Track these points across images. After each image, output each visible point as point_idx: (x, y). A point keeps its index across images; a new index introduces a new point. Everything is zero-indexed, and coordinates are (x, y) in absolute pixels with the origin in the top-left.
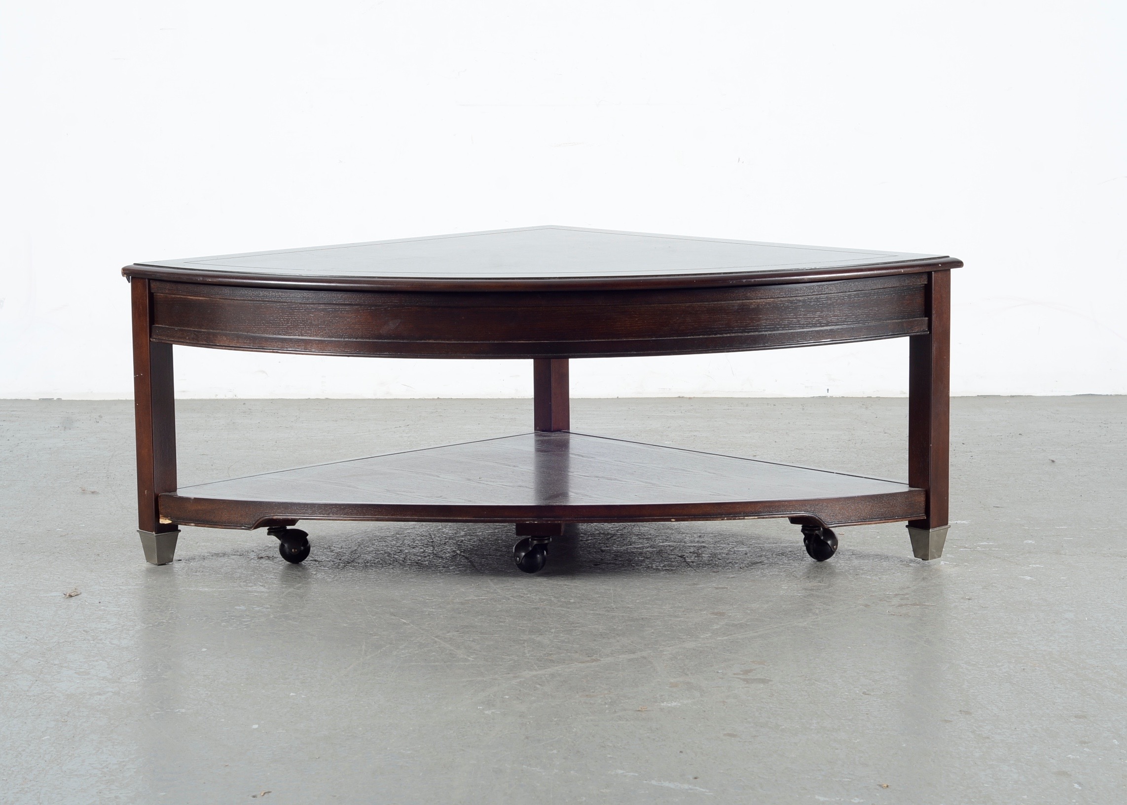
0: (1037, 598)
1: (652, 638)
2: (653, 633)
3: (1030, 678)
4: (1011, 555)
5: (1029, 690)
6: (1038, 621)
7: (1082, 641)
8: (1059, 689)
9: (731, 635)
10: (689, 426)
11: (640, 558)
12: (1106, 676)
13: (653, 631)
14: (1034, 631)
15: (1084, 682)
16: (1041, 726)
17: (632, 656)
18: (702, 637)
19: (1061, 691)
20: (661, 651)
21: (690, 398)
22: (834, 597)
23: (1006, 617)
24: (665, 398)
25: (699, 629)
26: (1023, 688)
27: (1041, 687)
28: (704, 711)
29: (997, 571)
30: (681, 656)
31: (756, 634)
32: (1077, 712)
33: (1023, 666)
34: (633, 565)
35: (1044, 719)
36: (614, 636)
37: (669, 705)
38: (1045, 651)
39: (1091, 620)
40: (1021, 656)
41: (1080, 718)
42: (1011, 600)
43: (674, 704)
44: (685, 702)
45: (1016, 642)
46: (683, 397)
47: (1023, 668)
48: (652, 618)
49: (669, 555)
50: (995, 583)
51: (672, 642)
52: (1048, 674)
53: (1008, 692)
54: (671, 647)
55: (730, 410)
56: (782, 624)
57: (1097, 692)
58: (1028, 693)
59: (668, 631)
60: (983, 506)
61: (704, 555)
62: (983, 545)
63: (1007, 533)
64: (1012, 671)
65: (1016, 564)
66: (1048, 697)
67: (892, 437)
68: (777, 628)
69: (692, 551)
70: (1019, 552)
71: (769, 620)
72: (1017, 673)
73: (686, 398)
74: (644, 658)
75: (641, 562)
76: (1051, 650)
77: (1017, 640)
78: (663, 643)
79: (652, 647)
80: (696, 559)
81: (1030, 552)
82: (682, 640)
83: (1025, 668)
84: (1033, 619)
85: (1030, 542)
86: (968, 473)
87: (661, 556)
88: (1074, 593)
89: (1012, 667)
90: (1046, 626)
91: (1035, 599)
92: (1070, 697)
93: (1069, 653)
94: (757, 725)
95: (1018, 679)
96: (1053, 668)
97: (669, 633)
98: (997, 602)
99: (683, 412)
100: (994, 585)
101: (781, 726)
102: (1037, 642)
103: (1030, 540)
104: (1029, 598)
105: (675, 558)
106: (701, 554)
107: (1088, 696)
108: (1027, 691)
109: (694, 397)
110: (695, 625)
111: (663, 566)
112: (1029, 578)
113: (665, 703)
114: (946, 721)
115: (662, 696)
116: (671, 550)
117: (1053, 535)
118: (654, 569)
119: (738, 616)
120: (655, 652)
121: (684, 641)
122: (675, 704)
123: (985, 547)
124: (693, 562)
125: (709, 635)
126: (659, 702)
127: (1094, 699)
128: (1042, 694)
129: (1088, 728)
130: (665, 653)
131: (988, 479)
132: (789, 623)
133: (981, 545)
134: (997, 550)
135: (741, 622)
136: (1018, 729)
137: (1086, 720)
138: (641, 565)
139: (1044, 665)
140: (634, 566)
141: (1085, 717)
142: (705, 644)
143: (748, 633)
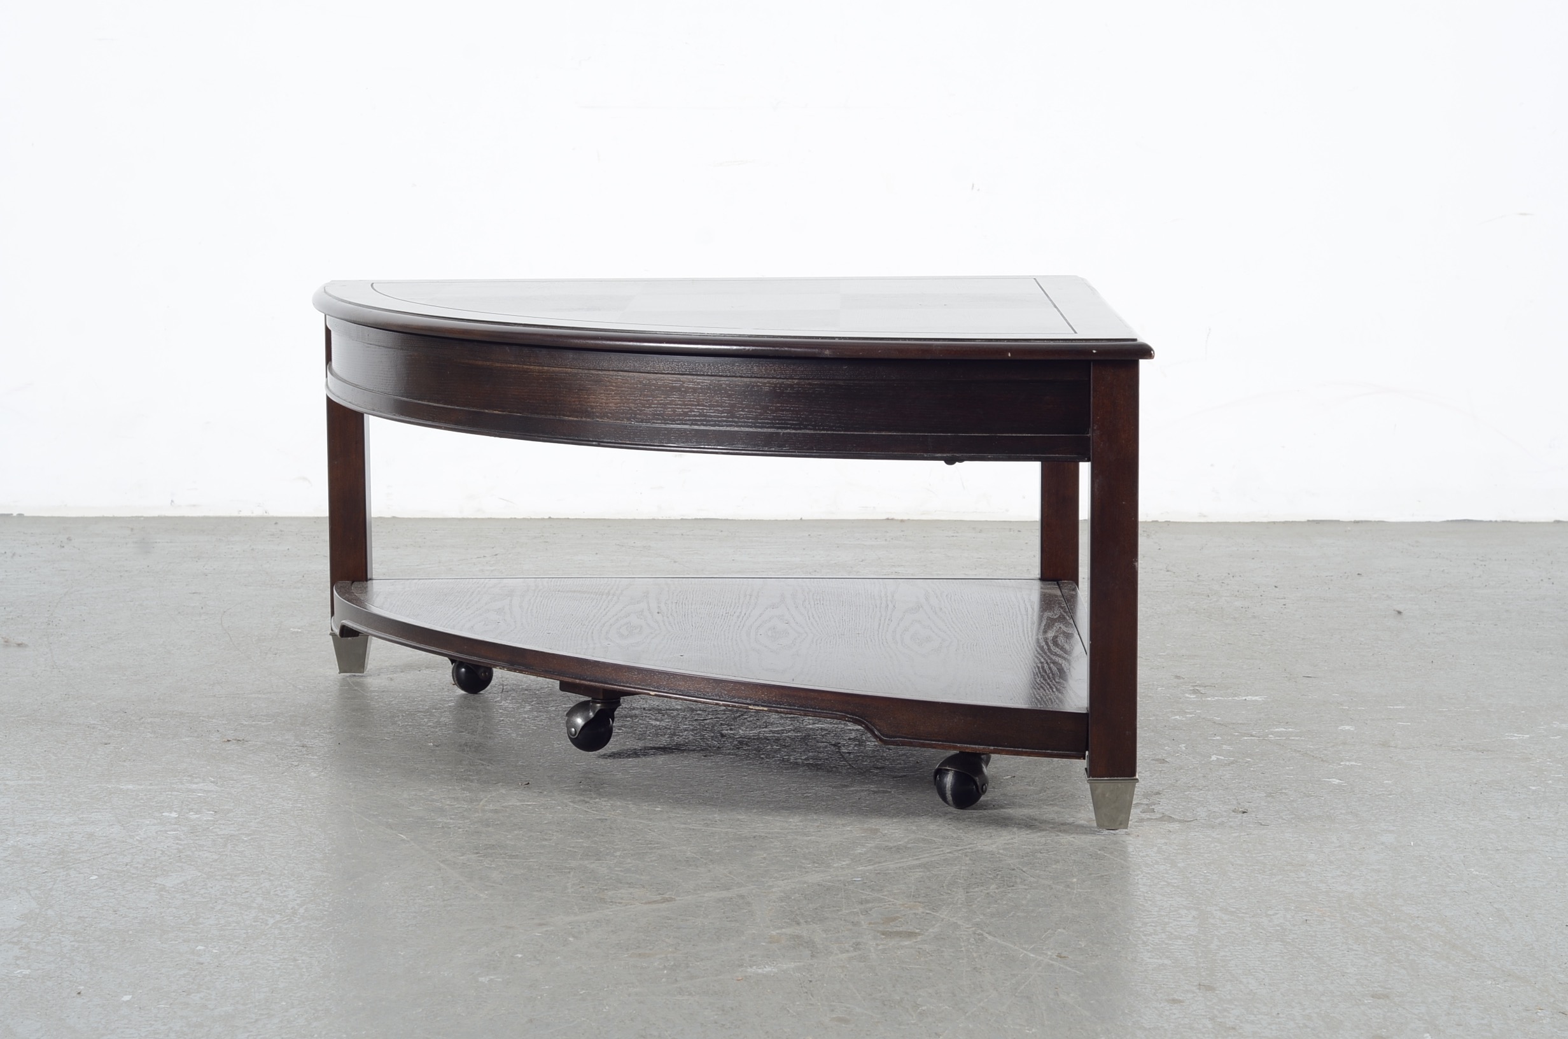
0: (1344, 812)
1: (761, 867)
2: (765, 858)
3: (1313, 934)
4: (1317, 747)
5: (1309, 953)
6: (1340, 846)
7: (1400, 877)
8: (1353, 952)
9: (879, 863)
10: (892, 559)
11: (775, 747)
12: (1429, 932)
13: (765, 855)
14: (1331, 862)
15: (1393, 941)
16: (1318, 1010)
17: (725, 894)
18: (835, 865)
19: (1357, 955)
20: (770, 886)
21: (902, 521)
22: (1045, 807)
23: (1293, 840)
24: (867, 520)
25: (834, 854)
26: (1300, 949)
27: (1328, 949)
28: (811, 981)
29: (1292, 770)
30: (797, 895)
31: (917, 862)
32: (1376, 989)
33: (1306, 916)
34: (762, 756)
35: (1324, 998)
36: (706, 863)
37: (760, 971)
38: (1343, 892)
39: (1420, 845)
40: (1305, 899)
41: (1379, 998)
42: (1305, 814)
43: (768, 969)
44: (785, 967)
45: (1303, 877)
46: (892, 519)
47: (1305, 918)
48: (770, 836)
49: (818, 742)
50: (1286, 789)
51: (790, 873)
52: (1342, 929)
53: (1276, 956)
54: (786, 881)
55: (955, 538)
56: (959, 848)
57: (1411, 958)
58: (1306, 958)
59: (787, 856)
60: (1288, 676)
61: (868, 743)
62: (1278, 732)
63: (1316, 715)
64: (1288, 923)
65: (1322, 761)
66: (1336, 964)
67: (1177, 577)
68: (950, 853)
69: (852, 737)
70: (1329, 743)
71: (941, 840)
72: (1294, 925)
73: (897, 520)
74: (742, 897)
75: (775, 752)
76: (1352, 891)
77: (1303, 874)
78: (776, 875)
79: (757, 881)
80: (856, 748)
81: (1344, 744)
82: (804, 870)
83: (1309, 918)
84: (1333, 842)
85: (1347, 728)
86: (1275, 628)
87: (806, 744)
88: (1400, 804)
89: (1289, 916)
90: (1350, 854)
91: (1341, 814)
92: (1370, 965)
93: (1378, 896)
94: (885, 1005)
95: (1295, 936)
96: (1351, 919)
97: (788, 859)
98: (1284, 817)
99: (888, 539)
100: (1284, 791)
101: (922, 1006)
102: (1333, 878)
103: (1348, 725)
104: (1332, 811)
105: (826, 747)
106: (865, 742)
107: (1397, 964)
108: (1306, 955)
109: (909, 520)
110: (830, 847)
111: (805, 759)
112: (1338, 781)
113: (754, 967)
114: (1175, 1001)
115: (753, 956)
116: (823, 736)
117: (1383, 719)
118: (791, 763)
119: (897, 835)
120: (759, 888)
121: (807, 872)
122: (770, 969)
123: (1280, 734)
124: (849, 753)
125: (847, 862)
126: (746, 967)
127: (1405, 969)
128: (1328, 959)
129: (1389, 1014)
130: (774, 890)
131: (1302, 636)
132: (969, 846)
133: (1275, 732)
134: (1298, 740)
135: (899, 843)
136: (1281, 1015)
137: (1388, 1002)
138: (773, 758)
139: (1338, 915)
140: (762, 758)
141: (1386, 996)
142: (837, 876)
143: (905, 860)
